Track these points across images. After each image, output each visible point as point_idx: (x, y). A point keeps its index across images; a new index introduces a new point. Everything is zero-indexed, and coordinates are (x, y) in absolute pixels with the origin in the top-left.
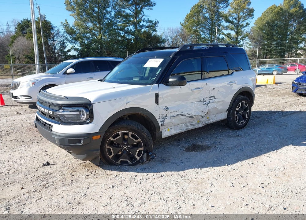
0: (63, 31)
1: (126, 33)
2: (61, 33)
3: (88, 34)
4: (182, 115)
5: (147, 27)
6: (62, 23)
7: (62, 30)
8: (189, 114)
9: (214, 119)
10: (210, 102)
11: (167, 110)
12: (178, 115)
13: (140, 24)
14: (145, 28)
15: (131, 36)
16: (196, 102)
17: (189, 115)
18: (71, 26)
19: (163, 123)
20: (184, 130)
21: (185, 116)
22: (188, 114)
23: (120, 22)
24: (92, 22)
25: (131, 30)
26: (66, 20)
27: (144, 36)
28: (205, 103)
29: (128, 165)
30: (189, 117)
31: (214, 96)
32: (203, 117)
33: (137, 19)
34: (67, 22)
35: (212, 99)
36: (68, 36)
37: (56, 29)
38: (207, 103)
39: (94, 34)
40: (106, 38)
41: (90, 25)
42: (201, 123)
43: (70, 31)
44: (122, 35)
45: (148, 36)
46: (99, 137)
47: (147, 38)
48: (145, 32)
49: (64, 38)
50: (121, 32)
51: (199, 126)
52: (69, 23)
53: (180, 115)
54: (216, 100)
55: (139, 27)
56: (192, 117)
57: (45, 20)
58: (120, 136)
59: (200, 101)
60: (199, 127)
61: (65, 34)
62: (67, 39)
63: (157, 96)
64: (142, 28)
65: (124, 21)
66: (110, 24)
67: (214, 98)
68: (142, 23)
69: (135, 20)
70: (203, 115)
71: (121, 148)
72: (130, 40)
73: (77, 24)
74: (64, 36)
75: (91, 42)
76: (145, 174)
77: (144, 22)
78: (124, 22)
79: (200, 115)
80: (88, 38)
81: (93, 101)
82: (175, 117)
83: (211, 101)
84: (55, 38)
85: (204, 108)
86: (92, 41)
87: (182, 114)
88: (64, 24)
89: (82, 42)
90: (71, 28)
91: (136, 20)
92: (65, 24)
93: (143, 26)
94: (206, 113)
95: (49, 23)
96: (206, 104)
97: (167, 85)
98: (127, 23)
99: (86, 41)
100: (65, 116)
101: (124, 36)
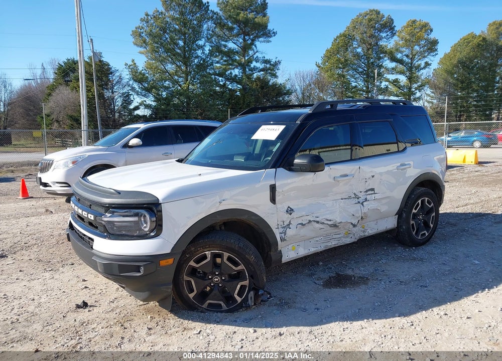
0: (128, 77)
1: (227, 79)
2: (125, 81)
3: (167, 82)
4: (318, 222)
5: (262, 70)
6: (126, 64)
7: (126, 75)
8: (330, 220)
9: (373, 229)
10: (366, 200)
11: (290, 214)
12: (310, 221)
13: (250, 65)
14: (259, 72)
15: (235, 84)
16: (342, 199)
17: (329, 223)
18: (140, 69)
19: (283, 237)
20: (320, 248)
21: (323, 223)
22: (327, 220)
23: (218, 62)
24: (173, 63)
25: (236, 76)
26: (133, 61)
27: (257, 85)
28: (357, 200)
29: (221, 312)
30: (331, 226)
31: (373, 190)
32: (354, 226)
33: (246, 58)
34: (135, 64)
35: (369, 194)
36: (136, 86)
37: (117, 74)
38: (361, 200)
39: (177, 82)
40: (195, 88)
41: (170, 67)
42: (352, 236)
43: (139, 78)
44: (222, 83)
45: (263, 84)
46: (170, 261)
47: (262, 88)
48: (258, 78)
49: (130, 88)
50: (220, 79)
51: (348, 241)
52: (137, 65)
53: (314, 221)
54: (377, 196)
55: (250, 70)
56: (335, 226)
57: (100, 61)
58: (209, 259)
59: (350, 198)
60: (348, 243)
61: (131, 83)
62: (133, 89)
63: (273, 188)
64: (254, 72)
65: (225, 61)
66: (203, 66)
67: (373, 192)
68: (254, 64)
69: (243, 59)
70: (355, 222)
71: (210, 281)
72: (235, 91)
73: (149, 67)
74: (129, 85)
75: (172, 95)
76: (251, 330)
77: (256, 62)
78: (225, 63)
79: (349, 222)
80: (166, 88)
81: (163, 200)
82: (305, 225)
83: (368, 197)
84: (115, 88)
85: (354, 209)
86: (174, 92)
87: (317, 219)
88: (130, 66)
89: (158, 94)
90: (140, 73)
91: (245, 58)
92: (131, 67)
93: (255, 69)
94: (360, 219)
95: (107, 65)
96: (359, 202)
97: (290, 170)
98: (230, 65)
99: (164, 93)
100: (115, 223)
101: (225, 84)
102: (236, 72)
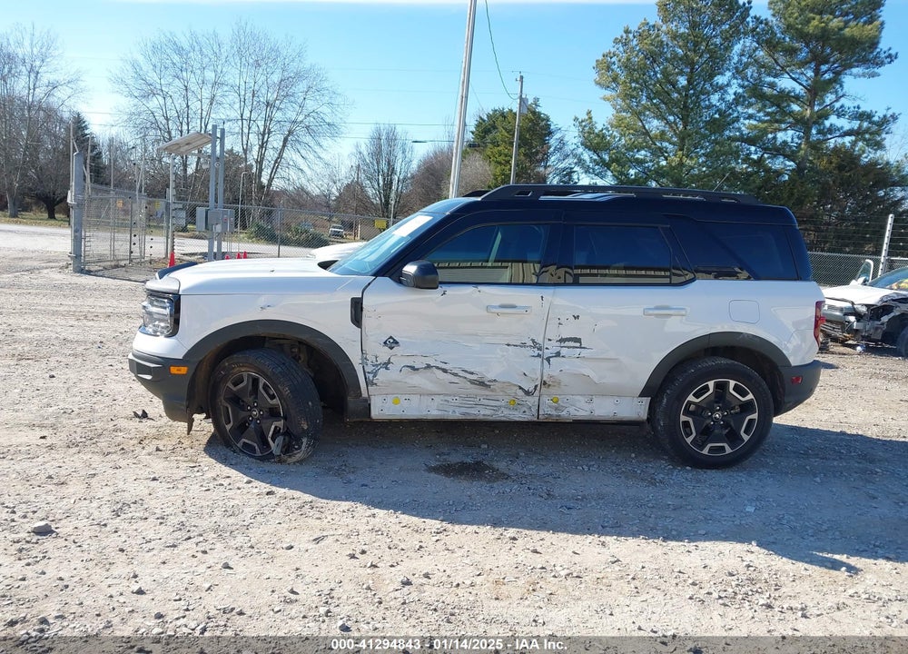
0: (575, 141)
1: (765, 150)
2: (568, 148)
3: (643, 152)
4: (445, 371)
5: (849, 133)
6: (576, 119)
7: (572, 137)
8: (472, 373)
9: (580, 408)
10: (558, 354)
11: (391, 348)
12: (429, 366)
13: (823, 123)
14: (841, 136)
15: (781, 159)
16: (508, 345)
17: (469, 376)
18: (599, 127)
19: (371, 378)
21: (456, 375)
22: (466, 371)
23: (750, 117)
24: (661, 117)
25: (785, 142)
26: (589, 113)
27: (831, 163)
28: (537, 352)
30: (472, 382)
31: (578, 340)
32: (527, 393)
33: (816, 108)
34: (591, 118)
35: (568, 347)
36: (587, 156)
37: (558, 136)
38: (547, 353)
39: (662, 151)
40: (697, 164)
41: (654, 125)
42: (525, 409)
43: (595, 142)
44: (755, 157)
45: (846, 160)
46: (184, 370)
47: (840, 168)
48: (836, 150)
49: (575, 160)
50: (753, 148)
51: (517, 416)
52: (594, 120)
53: (437, 368)
54: (584, 353)
55: (819, 132)
56: (482, 384)
57: (534, 113)
58: (245, 383)
59: (523, 345)
60: (517, 419)
61: (581, 150)
62: (580, 162)
63: (357, 306)
64: (830, 136)
65: (767, 114)
66: (721, 123)
67: (578, 345)
68: (833, 120)
69: (809, 112)
70: (529, 386)
71: (249, 413)
72: (778, 173)
73: (619, 124)
74: (575, 156)
75: (648, 175)
77: (839, 116)
78: (766, 118)
79: (515, 385)
80: (640, 162)
81: (184, 291)
82: (418, 369)
83: (564, 352)
84: (553, 159)
85: (534, 369)
86: (650, 171)
87: (444, 366)
88: (582, 121)
89: (621, 173)
90: (598, 135)
91: (812, 108)
92: (584, 124)
93: (831, 130)
94: (538, 383)
95: (543, 120)
96: (539, 356)
97: (400, 282)
98: (777, 121)
99: (632, 172)
101: (761, 159)
102: (787, 136)
